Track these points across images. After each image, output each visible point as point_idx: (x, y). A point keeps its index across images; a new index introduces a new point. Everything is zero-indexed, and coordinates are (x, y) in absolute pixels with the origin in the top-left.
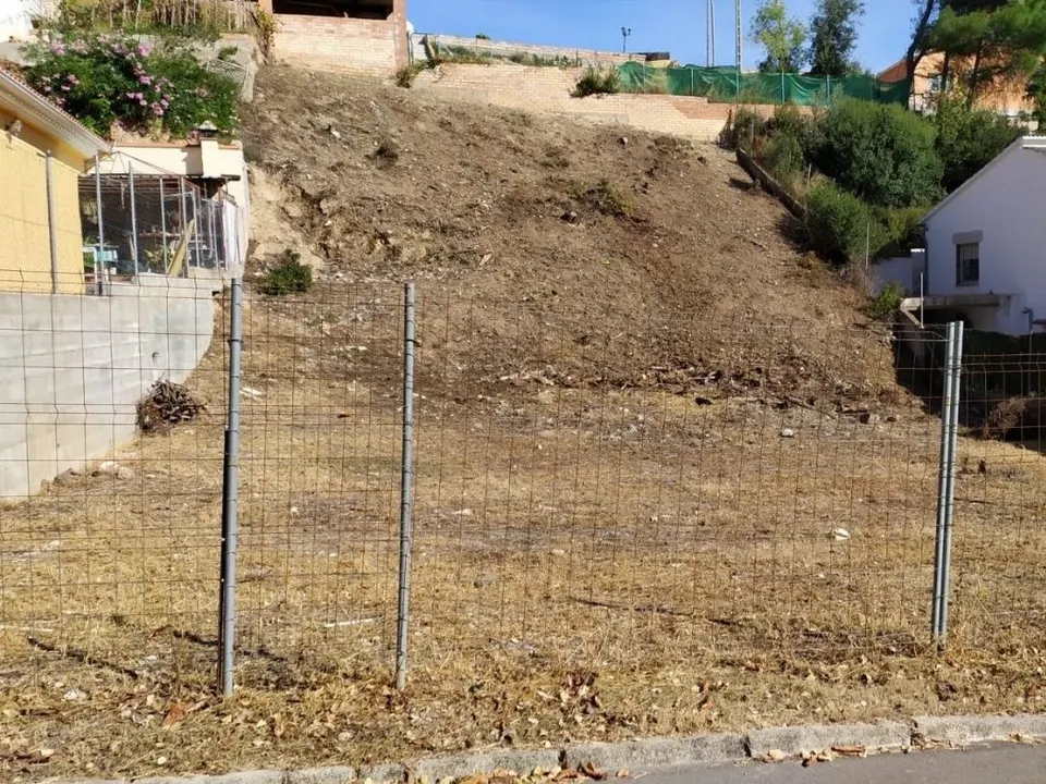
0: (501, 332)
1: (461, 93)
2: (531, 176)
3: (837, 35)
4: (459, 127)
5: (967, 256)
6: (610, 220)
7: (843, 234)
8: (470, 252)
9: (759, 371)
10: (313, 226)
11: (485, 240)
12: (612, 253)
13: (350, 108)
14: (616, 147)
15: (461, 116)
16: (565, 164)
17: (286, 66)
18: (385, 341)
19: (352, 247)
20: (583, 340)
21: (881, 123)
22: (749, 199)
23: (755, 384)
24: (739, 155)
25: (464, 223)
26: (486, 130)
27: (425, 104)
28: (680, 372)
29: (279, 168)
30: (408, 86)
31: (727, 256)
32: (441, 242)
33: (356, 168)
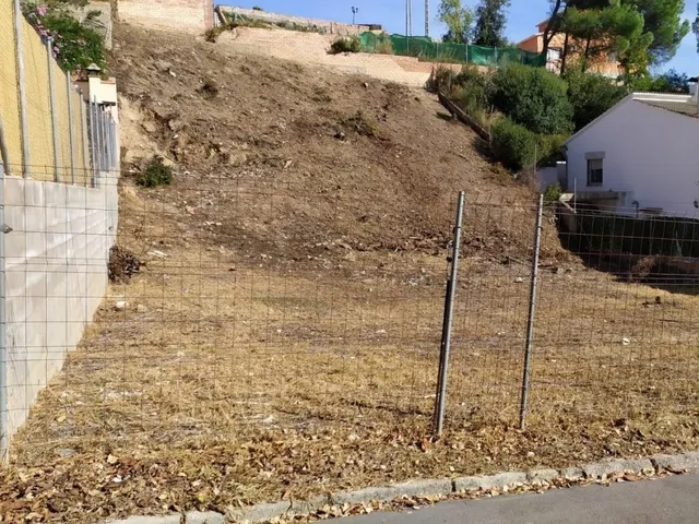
0: (308, 213)
1: (252, 48)
2: (309, 107)
3: (493, 19)
4: (254, 71)
5: (594, 167)
6: (365, 139)
7: (518, 151)
8: (277, 158)
9: (478, 240)
10: (164, 138)
11: (286, 150)
12: (372, 161)
13: (179, 56)
14: (360, 89)
15: (255, 64)
16: (329, 100)
17: (127, 24)
18: (232, 219)
19: (194, 154)
20: (363, 219)
21: (534, 80)
22: (452, 127)
23: (478, 248)
24: (440, 96)
25: (270, 139)
26: (273, 74)
27: (228, 54)
28: (429, 240)
29: (138, 97)
30: (214, 42)
31: (445, 164)
32: (255, 151)
33: (190, 98)
